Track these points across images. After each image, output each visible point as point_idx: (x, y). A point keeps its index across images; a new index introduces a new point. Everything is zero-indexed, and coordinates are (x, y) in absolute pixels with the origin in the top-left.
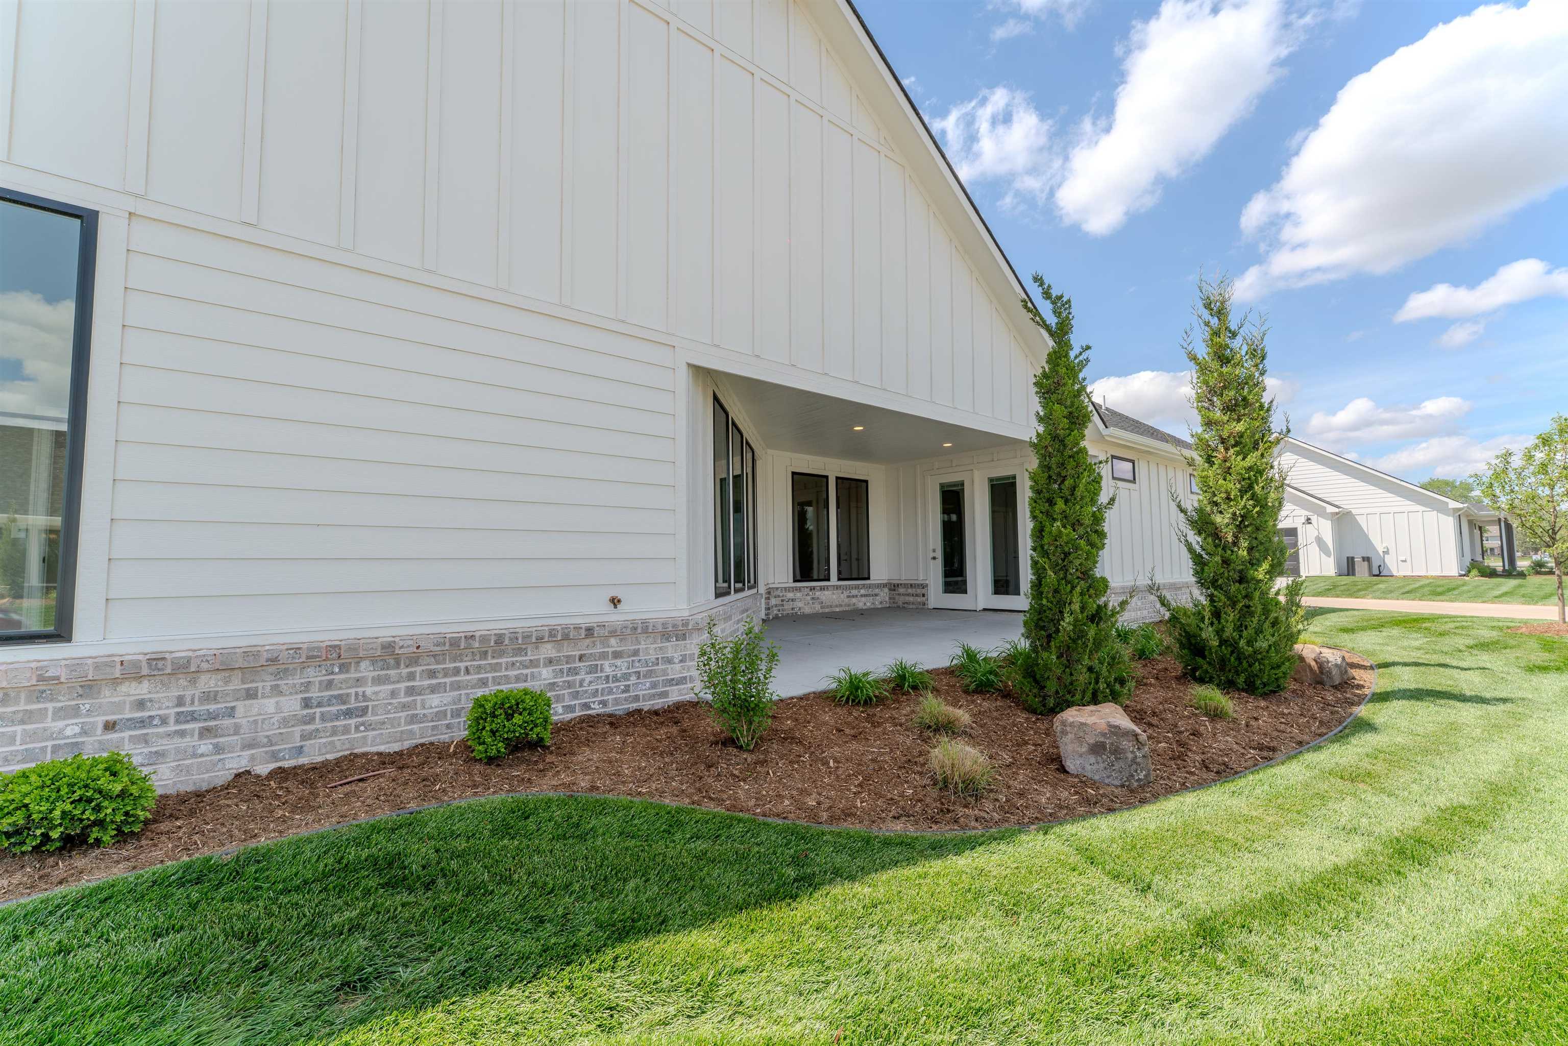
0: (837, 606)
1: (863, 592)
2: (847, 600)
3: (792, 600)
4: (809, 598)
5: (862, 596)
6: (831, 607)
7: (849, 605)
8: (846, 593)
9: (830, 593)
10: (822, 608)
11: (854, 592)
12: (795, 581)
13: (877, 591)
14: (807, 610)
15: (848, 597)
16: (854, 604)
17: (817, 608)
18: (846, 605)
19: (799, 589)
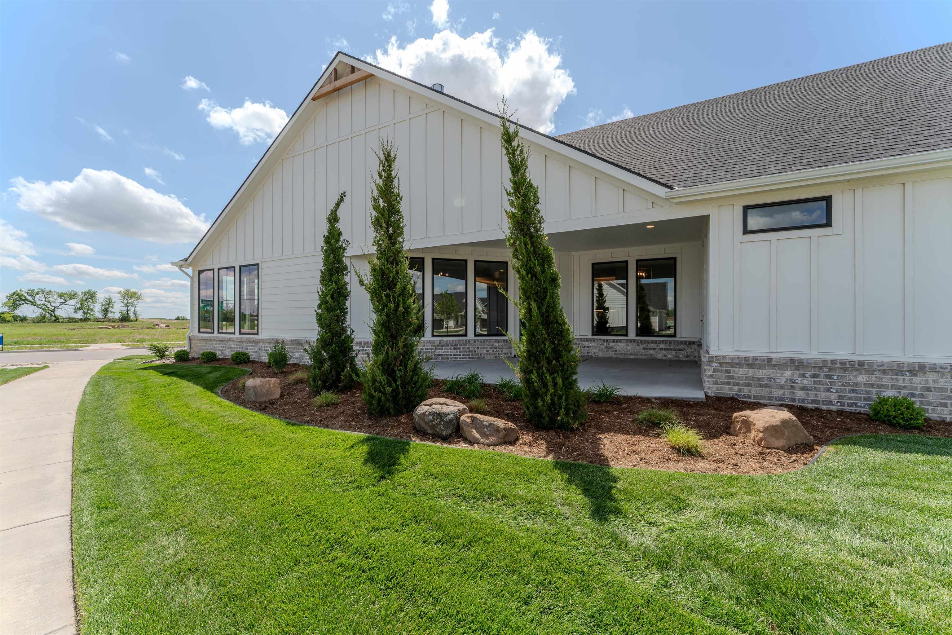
0: (631, 354)
1: (662, 346)
2: (643, 351)
3: (588, 347)
4: (603, 346)
5: (661, 349)
6: (625, 354)
7: (645, 355)
8: (641, 346)
9: (624, 344)
10: (615, 354)
11: (651, 346)
12: (593, 335)
13: (681, 347)
14: (601, 354)
15: (644, 349)
16: (652, 355)
17: (611, 354)
18: (641, 355)
19: (594, 340)
